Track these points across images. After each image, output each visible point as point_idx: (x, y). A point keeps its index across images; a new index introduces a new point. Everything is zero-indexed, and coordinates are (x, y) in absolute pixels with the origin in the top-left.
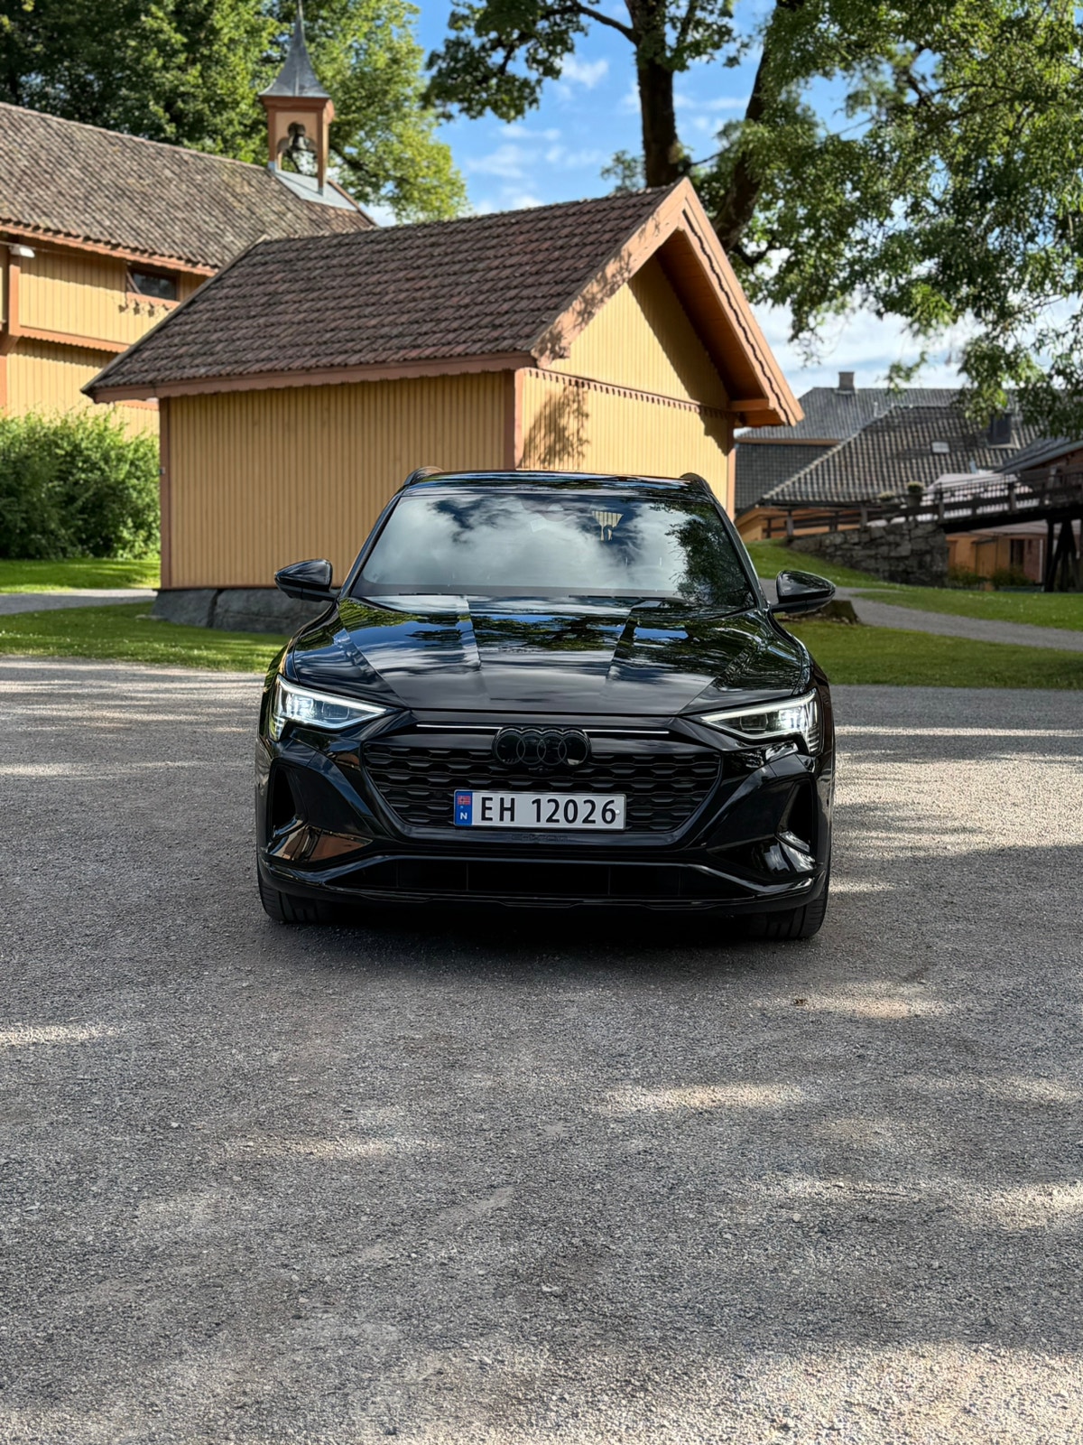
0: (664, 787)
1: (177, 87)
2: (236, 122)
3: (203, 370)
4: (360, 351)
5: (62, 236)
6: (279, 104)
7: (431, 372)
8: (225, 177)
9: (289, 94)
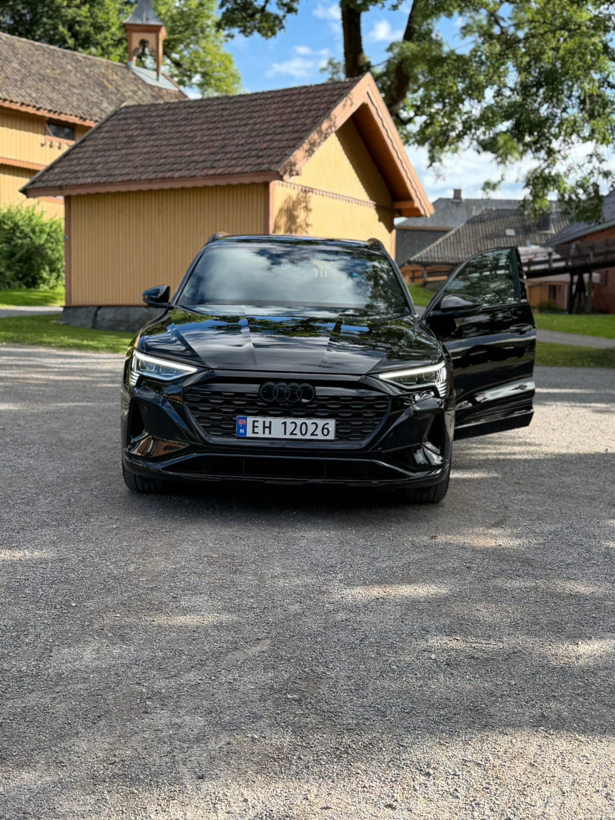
0: (357, 415)
1: (75, 17)
2: (109, 39)
3: (89, 180)
4: (181, 170)
5: (7, 102)
6: (135, 28)
7: (222, 182)
8: (103, 70)
9: (139, 22)
